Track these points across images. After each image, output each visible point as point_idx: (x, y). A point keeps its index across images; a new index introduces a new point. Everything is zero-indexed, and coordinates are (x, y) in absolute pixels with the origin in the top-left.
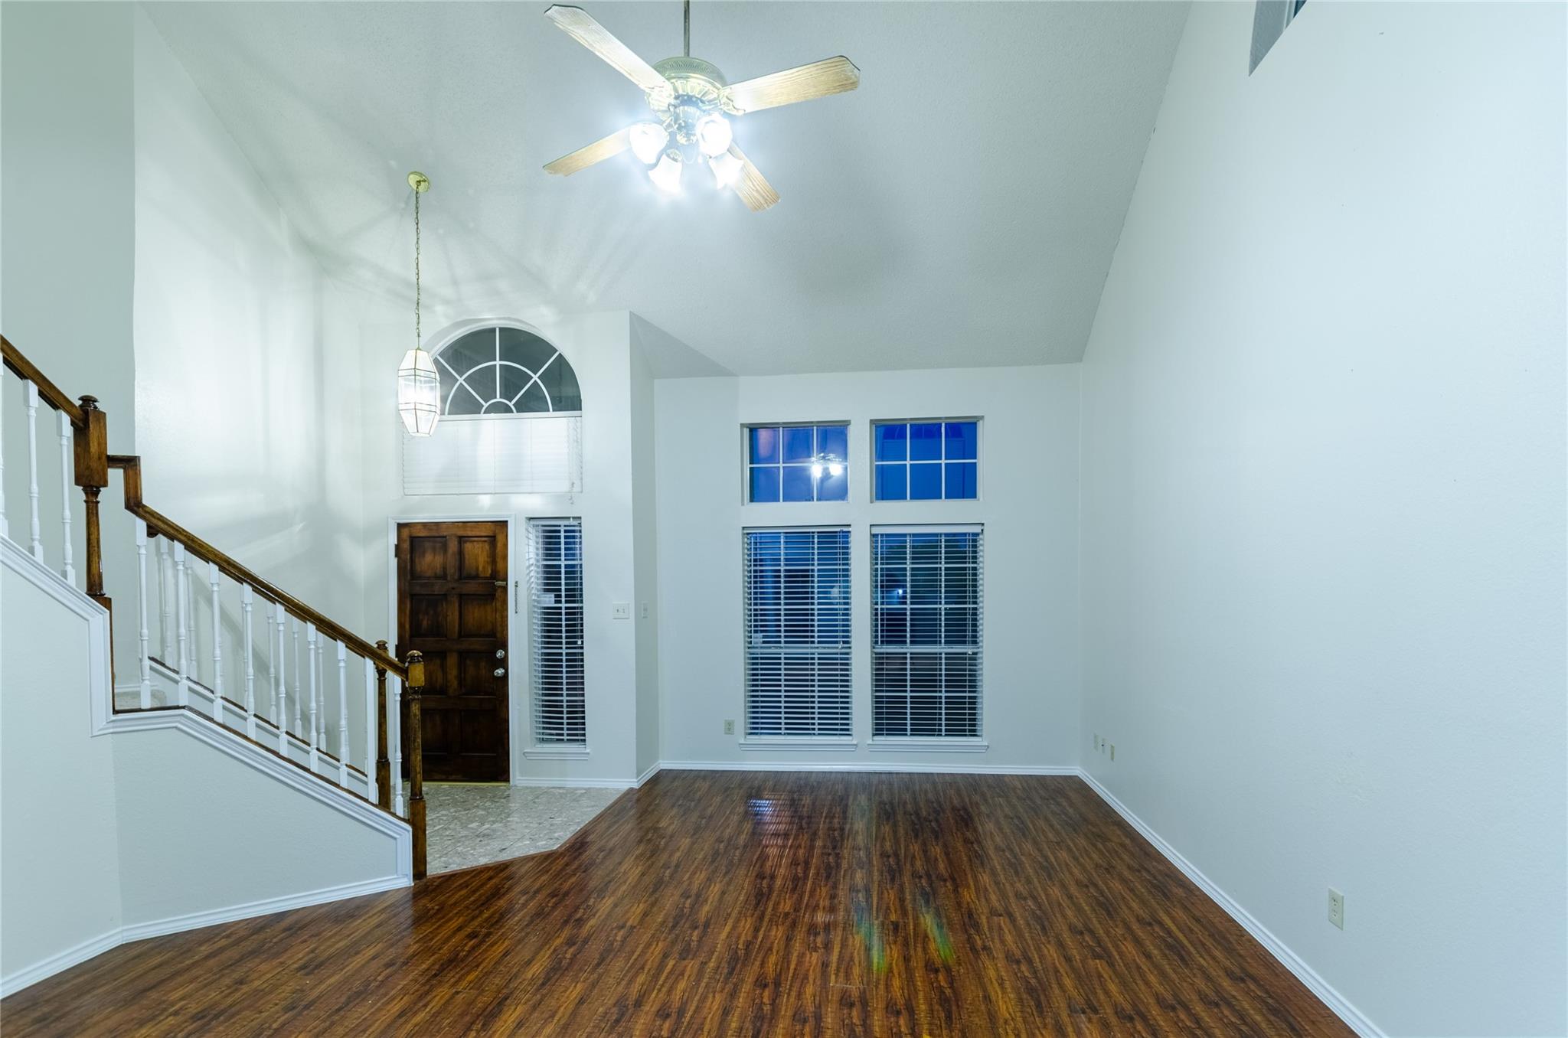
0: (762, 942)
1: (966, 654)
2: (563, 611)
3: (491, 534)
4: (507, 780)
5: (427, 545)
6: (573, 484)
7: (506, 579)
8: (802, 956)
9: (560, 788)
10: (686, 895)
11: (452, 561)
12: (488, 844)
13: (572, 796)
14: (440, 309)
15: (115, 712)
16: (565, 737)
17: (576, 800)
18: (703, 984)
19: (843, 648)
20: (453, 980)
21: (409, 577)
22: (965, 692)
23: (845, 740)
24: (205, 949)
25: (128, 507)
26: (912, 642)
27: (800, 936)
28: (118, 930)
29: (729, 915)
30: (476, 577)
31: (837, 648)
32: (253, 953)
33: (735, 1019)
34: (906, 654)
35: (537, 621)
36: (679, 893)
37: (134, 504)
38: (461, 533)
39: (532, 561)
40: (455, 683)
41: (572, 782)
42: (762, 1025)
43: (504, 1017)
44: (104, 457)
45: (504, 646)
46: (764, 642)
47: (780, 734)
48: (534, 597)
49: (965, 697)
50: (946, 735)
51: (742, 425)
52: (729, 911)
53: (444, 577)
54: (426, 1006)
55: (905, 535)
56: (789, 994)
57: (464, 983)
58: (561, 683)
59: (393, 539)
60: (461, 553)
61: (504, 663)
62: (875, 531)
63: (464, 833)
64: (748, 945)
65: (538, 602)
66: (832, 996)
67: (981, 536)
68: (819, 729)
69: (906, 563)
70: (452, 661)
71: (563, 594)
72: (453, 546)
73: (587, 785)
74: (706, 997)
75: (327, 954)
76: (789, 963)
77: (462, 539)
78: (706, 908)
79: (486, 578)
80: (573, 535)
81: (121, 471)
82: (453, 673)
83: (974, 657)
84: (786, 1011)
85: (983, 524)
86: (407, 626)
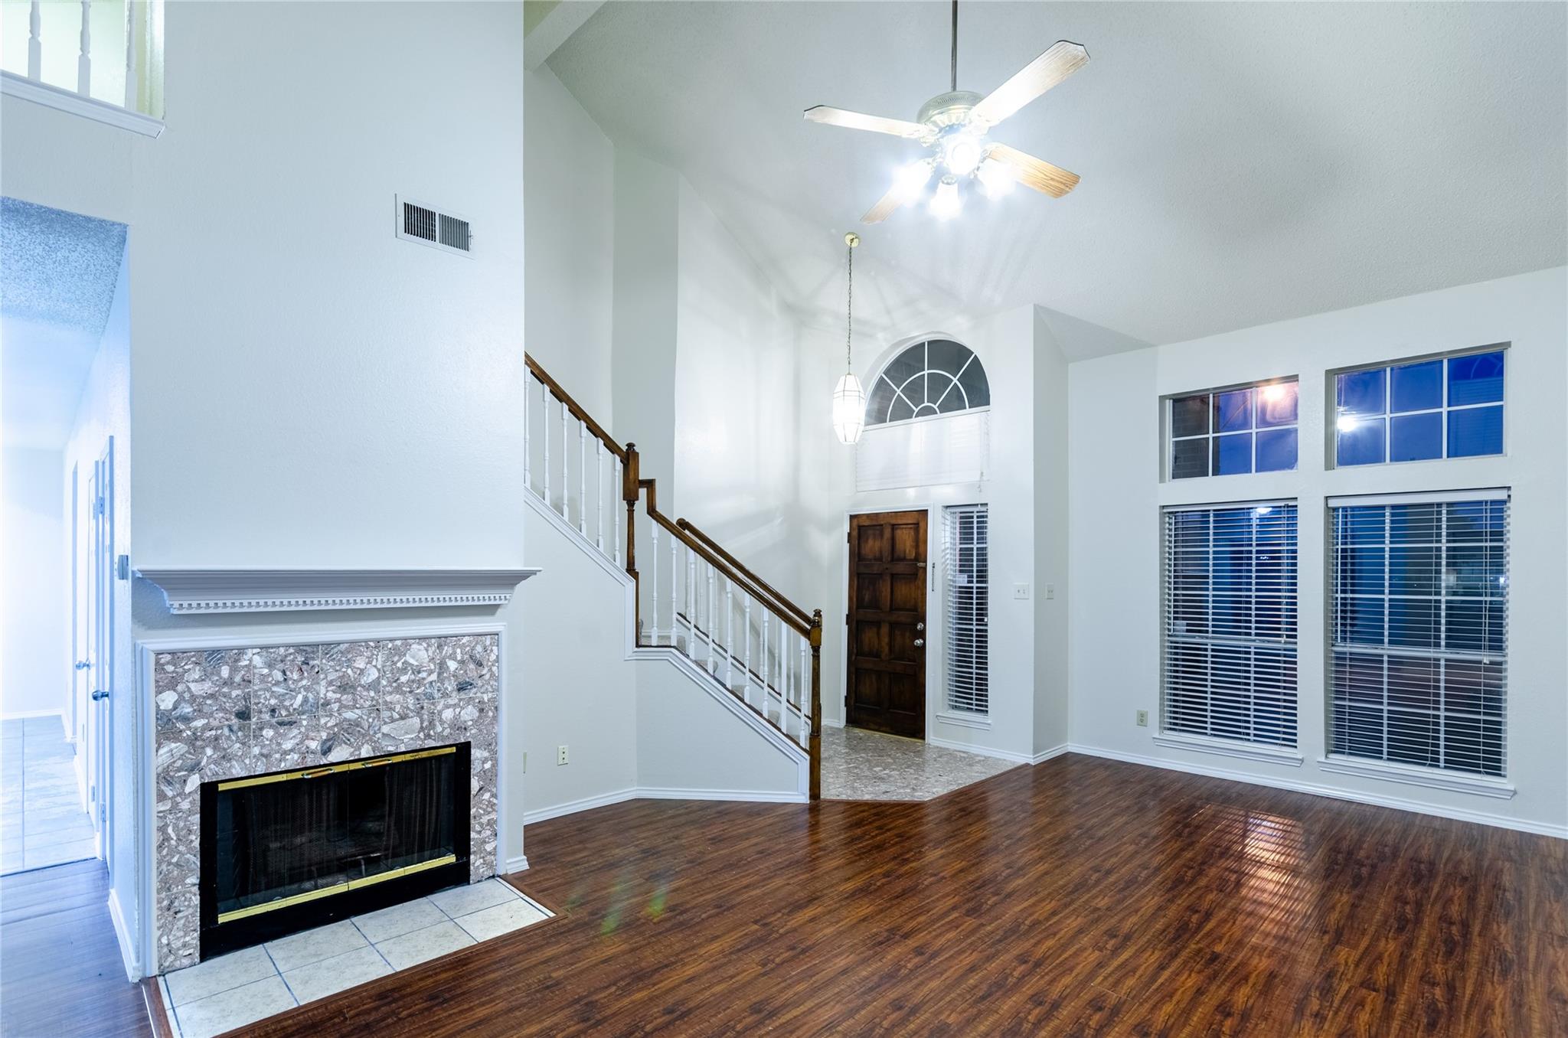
0: (1051, 925)
1: (1480, 662)
2: (975, 591)
3: (915, 522)
4: (923, 738)
5: (870, 532)
6: (982, 473)
7: (925, 561)
8: (1083, 950)
9: (964, 752)
10: (1008, 866)
11: (886, 544)
12: (878, 786)
13: (970, 760)
14: (880, 335)
15: (638, 646)
16: (974, 707)
17: (970, 765)
18: (969, 941)
19: (1286, 643)
20: (791, 875)
21: (857, 559)
22: (1479, 713)
23: (1287, 752)
24: (671, 813)
25: (649, 513)
26: (1391, 642)
27: (1096, 932)
28: (635, 788)
29: (1036, 893)
30: (904, 559)
31: (1280, 642)
32: (693, 822)
33: (976, 977)
34: (1382, 656)
35: (952, 599)
36: (1005, 862)
37: (652, 511)
38: (894, 522)
39: (948, 545)
40: (886, 649)
41: (975, 749)
42: (996, 991)
43: (805, 911)
44: (637, 482)
45: (924, 621)
46: (1188, 631)
47: (1206, 734)
48: (949, 577)
49: (1478, 721)
50: (1446, 767)
51: (1162, 398)
52: (1040, 890)
53: (880, 559)
54: (763, 886)
55: (1383, 507)
56: (1042, 977)
57: (796, 880)
58: (972, 657)
59: (846, 528)
60: (893, 539)
61: (922, 634)
62: (1333, 503)
63: (867, 773)
64: (1036, 923)
65: (954, 582)
66: (1086, 993)
67: (1508, 505)
68: (1255, 735)
69: (1383, 543)
70: (885, 629)
71: (975, 574)
72: (887, 533)
73: (987, 754)
74: (964, 952)
75: (730, 835)
76: (1064, 951)
77: (894, 527)
78: (1020, 881)
79: (911, 560)
80: (982, 519)
81: (645, 489)
82: (886, 640)
83: (1497, 667)
84: (1028, 989)
85: (1509, 488)
86: (855, 599)
